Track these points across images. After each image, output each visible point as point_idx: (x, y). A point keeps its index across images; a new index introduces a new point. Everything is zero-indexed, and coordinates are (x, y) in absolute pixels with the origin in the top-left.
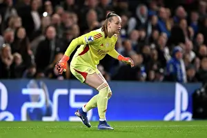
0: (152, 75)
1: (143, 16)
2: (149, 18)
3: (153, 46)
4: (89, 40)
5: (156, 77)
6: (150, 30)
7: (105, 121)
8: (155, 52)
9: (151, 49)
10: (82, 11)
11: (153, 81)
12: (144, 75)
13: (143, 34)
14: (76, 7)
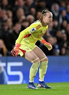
0: (64, 51)
1: (56, 11)
2: (60, 12)
3: (63, 31)
4: (32, 30)
5: (66, 52)
6: (61, 20)
7: (32, 83)
8: (65, 35)
9: (62, 34)
10: (14, 9)
11: (64, 55)
12: (58, 51)
13: (56, 23)
14: (10, 6)
